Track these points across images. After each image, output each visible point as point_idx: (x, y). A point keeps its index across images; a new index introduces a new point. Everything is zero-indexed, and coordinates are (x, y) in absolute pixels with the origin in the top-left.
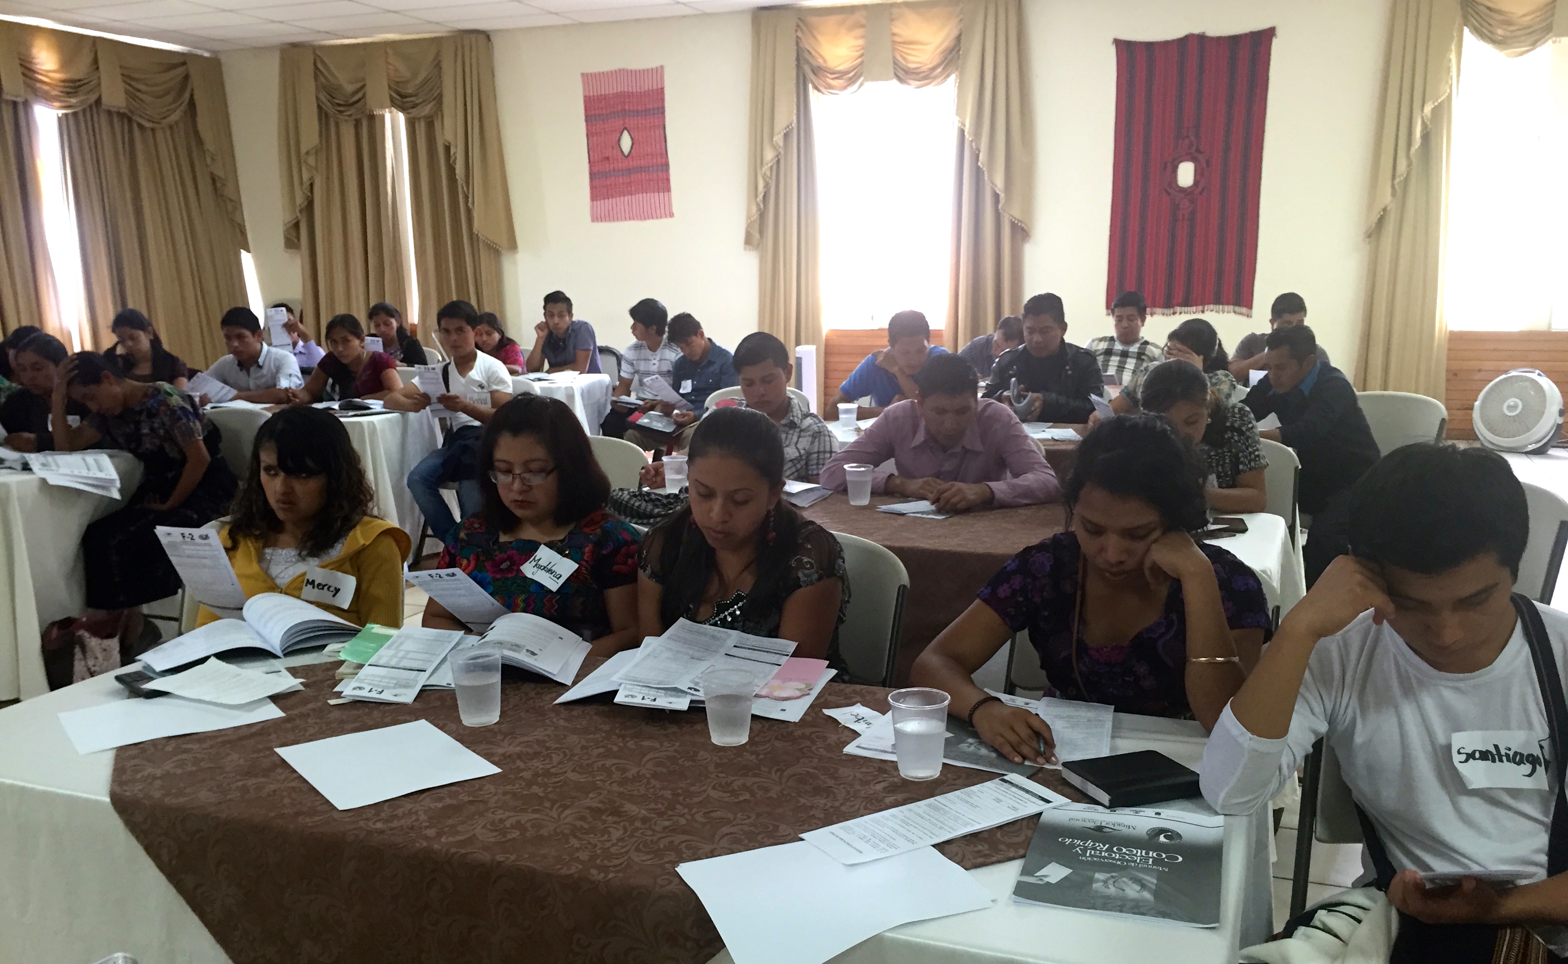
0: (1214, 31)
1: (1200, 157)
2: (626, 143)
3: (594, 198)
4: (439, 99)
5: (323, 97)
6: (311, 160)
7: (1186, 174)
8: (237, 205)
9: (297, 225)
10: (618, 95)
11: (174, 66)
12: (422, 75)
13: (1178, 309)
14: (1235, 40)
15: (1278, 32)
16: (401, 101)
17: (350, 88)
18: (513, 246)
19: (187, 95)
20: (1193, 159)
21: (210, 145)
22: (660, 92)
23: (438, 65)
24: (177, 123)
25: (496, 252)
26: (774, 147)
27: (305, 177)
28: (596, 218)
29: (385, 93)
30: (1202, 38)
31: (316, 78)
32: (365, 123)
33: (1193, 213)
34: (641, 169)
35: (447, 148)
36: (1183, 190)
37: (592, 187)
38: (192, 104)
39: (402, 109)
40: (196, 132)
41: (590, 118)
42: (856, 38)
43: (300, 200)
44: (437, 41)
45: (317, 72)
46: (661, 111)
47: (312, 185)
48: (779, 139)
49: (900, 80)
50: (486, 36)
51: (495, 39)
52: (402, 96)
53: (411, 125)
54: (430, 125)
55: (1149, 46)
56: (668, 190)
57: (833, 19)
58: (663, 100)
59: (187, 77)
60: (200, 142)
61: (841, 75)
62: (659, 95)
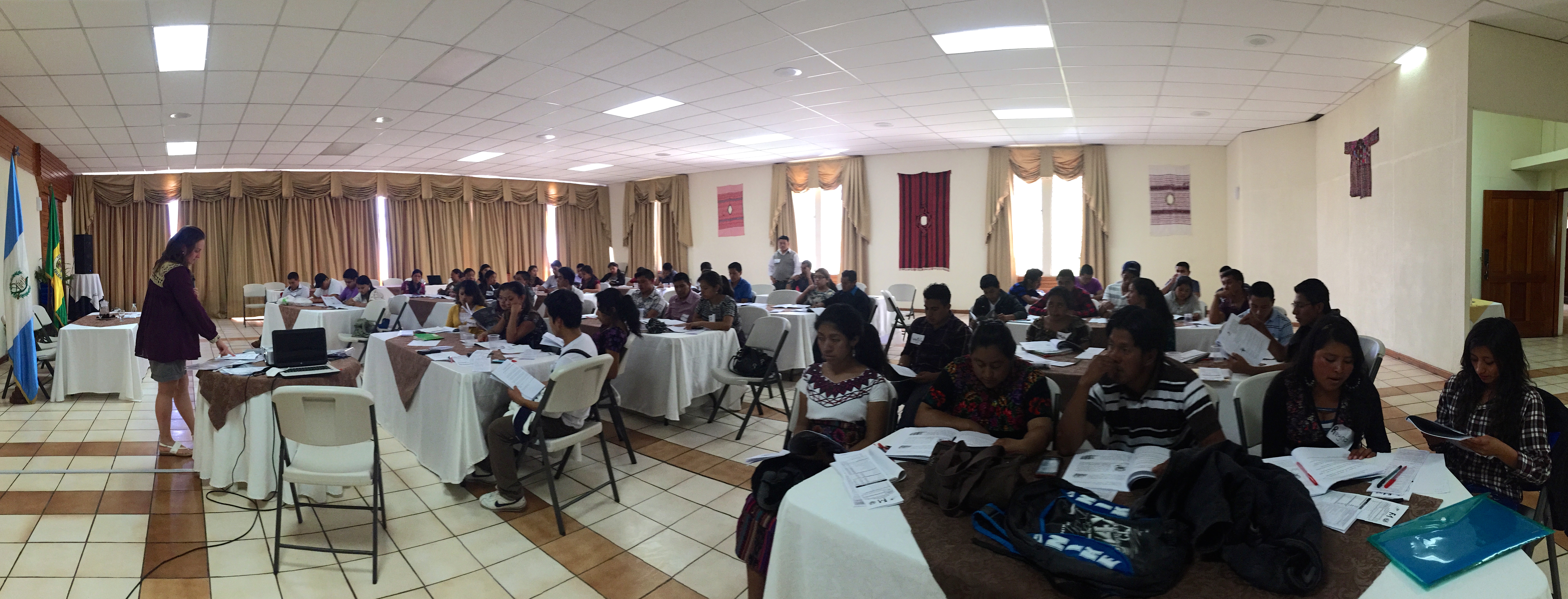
0: (930, 172)
1: (928, 215)
2: (730, 210)
3: (720, 228)
4: (670, 197)
5: (637, 197)
6: (632, 218)
7: (924, 221)
8: (610, 232)
9: (627, 238)
10: (728, 194)
11: (593, 190)
12: (666, 189)
13: (924, 268)
14: (938, 174)
15: (952, 172)
16: (659, 198)
17: (644, 195)
18: (692, 245)
19: (596, 199)
20: (926, 216)
21: (602, 213)
22: (742, 193)
23: (671, 186)
24: (592, 208)
25: (686, 247)
26: (779, 210)
27: (630, 223)
28: (720, 236)
29: (654, 195)
30: (927, 173)
31: (635, 192)
32: (648, 206)
33: (927, 234)
34: (736, 219)
35: (672, 212)
36: (923, 226)
37: (719, 225)
38: (597, 201)
39: (659, 200)
40: (598, 210)
41: (719, 202)
42: (807, 173)
43: (628, 231)
44: (671, 178)
45: (635, 190)
46: (742, 199)
47: (632, 226)
48: (780, 208)
49: (822, 188)
50: (686, 175)
51: (690, 177)
52: (660, 196)
53: (662, 205)
54: (668, 205)
55: (909, 176)
56: (743, 225)
57: (799, 167)
58: (742, 195)
59: (597, 193)
60: (599, 213)
61: (801, 186)
62: (741, 193)
